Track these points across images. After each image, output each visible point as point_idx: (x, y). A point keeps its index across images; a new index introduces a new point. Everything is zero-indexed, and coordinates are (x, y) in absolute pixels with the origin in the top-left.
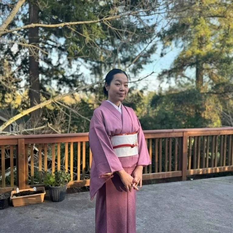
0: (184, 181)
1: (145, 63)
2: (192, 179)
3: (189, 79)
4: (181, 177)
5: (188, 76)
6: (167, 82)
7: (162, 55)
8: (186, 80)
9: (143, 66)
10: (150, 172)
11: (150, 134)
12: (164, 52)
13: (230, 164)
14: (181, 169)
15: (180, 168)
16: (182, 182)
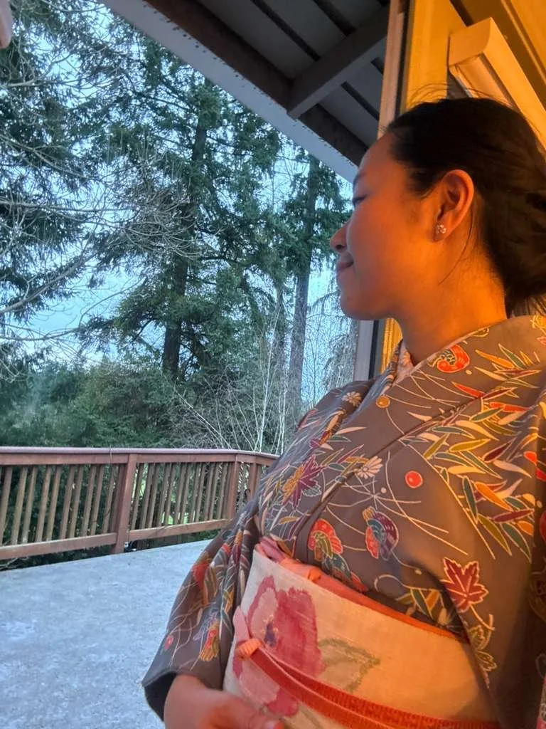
0: (117, 553)
1: (50, 294)
2: (135, 550)
3: (149, 348)
4: (113, 546)
5: (146, 340)
6: (99, 349)
7: (93, 283)
8: (142, 350)
9: (47, 301)
10: (47, 539)
11: (61, 456)
12: (98, 276)
13: (206, 517)
14: (116, 531)
15: (114, 528)
16: (115, 555)
